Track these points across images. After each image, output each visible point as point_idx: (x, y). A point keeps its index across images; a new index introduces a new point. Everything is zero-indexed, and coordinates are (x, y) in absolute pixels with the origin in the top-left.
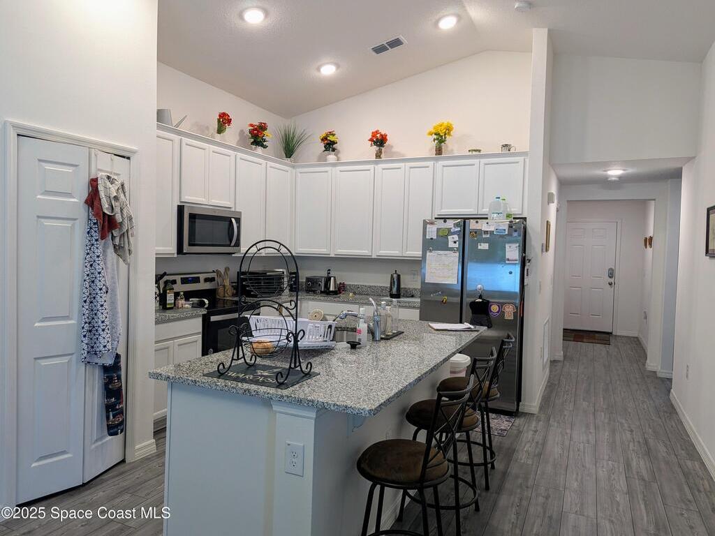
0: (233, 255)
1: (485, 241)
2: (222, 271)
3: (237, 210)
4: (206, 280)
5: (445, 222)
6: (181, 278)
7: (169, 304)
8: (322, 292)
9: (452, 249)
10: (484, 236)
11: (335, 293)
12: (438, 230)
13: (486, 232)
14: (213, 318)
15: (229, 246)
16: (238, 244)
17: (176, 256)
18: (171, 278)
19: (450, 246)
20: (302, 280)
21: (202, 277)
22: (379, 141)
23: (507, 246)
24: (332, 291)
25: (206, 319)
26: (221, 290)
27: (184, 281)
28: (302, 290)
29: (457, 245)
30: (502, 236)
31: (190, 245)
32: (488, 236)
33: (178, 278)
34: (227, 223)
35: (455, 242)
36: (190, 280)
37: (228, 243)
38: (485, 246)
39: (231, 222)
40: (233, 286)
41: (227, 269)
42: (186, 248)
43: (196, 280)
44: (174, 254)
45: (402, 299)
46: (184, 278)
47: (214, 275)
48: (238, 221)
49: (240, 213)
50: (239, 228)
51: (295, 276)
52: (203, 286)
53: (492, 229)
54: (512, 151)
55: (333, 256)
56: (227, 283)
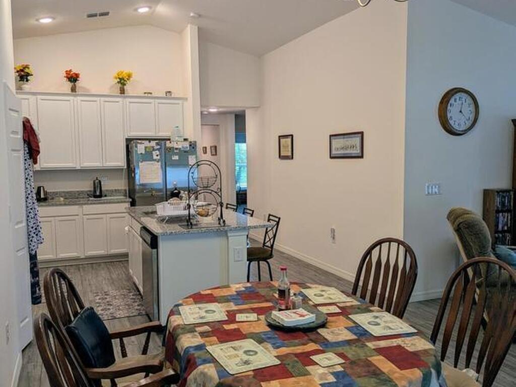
1: (176, 154)
5: (150, 142)
9: (155, 160)
10: (175, 151)
12: (146, 148)
13: (176, 149)
19: (154, 158)
22: (73, 78)
23: (190, 157)
29: (159, 157)
30: (185, 152)
32: (178, 151)
35: (157, 156)
38: (176, 158)
45: (103, 198)
53: (180, 147)
54: (173, 96)
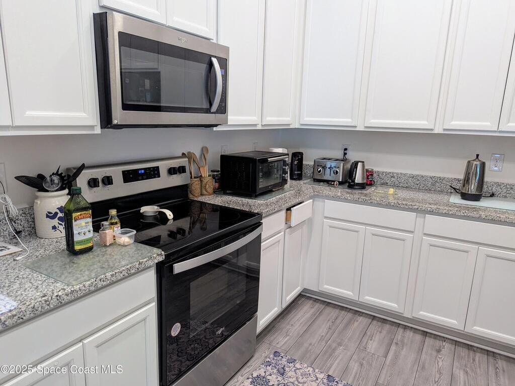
0: (215, 129)
2: (197, 154)
3: (221, 42)
4: (172, 171)
6: (124, 172)
7: (80, 242)
8: (341, 183)
11: (362, 186)
14: (180, 267)
15: (208, 111)
16: (223, 109)
17: (98, 130)
18: (99, 174)
20: (308, 162)
21: (163, 166)
24: (358, 184)
25: (163, 270)
26: (196, 186)
27: (130, 176)
28: (307, 178)
31: (125, 107)
33: (116, 173)
34: (204, 67)
36: (142, 175)
37: (205, 105)
39: (211, 65)
40: (214, 177)
41: (204, 150)
42: (119, 115)
43: (153, 173)
44: (92, 127)
46: (128, 171)
47: (183, 162)
48: (224, 63)
49: (226, 49)
50: (225, 77)
51: (298, 157)
52: (165, 182)
55: (362, 129)
56: (205, 173)
